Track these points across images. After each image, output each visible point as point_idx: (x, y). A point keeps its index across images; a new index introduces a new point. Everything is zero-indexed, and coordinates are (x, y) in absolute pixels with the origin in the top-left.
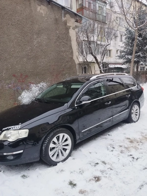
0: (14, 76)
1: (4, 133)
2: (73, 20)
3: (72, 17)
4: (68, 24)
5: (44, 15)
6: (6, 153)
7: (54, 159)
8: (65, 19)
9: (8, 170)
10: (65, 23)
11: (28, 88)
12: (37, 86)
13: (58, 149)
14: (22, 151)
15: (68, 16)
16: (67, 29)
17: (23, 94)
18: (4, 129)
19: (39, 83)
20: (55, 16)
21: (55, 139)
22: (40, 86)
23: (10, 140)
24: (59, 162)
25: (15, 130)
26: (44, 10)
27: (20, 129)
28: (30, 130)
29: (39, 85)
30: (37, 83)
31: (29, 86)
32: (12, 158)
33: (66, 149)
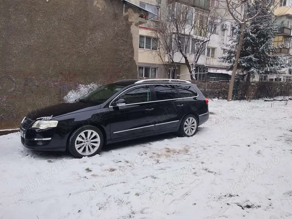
0: (61, 73)
1: (37, 122)
2: (137, 15)
3: (135, 12)
4: (130, 20)
5: (100, 10)
6: (36, 138)
7: (80, 152)
8: (127, 13)
9: (39, 157)
10: (127, 18)
11: (76, 88)
12: (86, 87)
13: (85, 144)
14: (50, 139)
15: (130, 10)
16: (129, 25)
17: (69, 94)
18: (38, 119)
19: (89, 83)
20: (114, 11)
21: (82, 134)
22: (90, 87)
23: (41, 128)
24: (85, 156)
25: (46, 120)
26: (101, 4)
27: (51, 120)
28: (59, 122)
29: (89, 85)
30: (86, 83)
31: (76, 86)
32: (41, 144)
33: (95, 147)
